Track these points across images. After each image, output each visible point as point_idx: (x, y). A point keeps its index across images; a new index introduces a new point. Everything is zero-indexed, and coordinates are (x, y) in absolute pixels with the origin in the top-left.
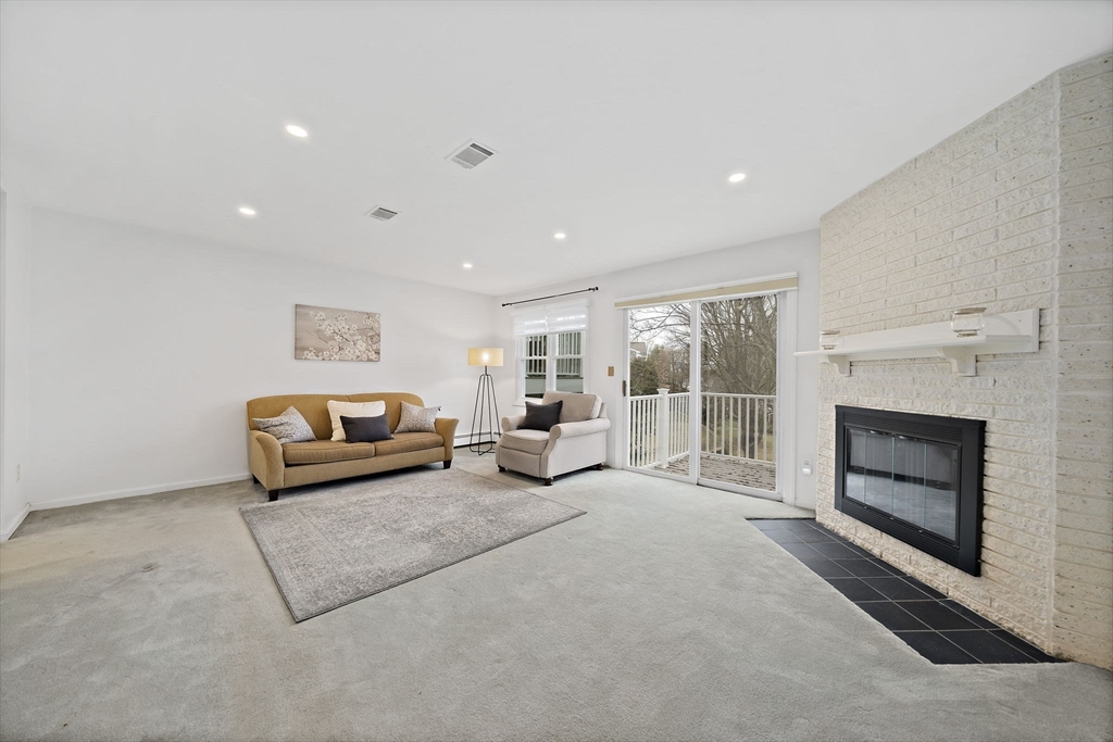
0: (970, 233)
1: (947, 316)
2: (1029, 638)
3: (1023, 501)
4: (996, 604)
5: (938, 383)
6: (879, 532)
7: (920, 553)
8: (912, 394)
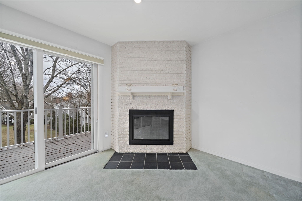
0: (170, 66)
1: (165, 85)
2: (182, 152)
3: (180, 125)
4: (176, 149)
5: (163, 102)
6: (146, 145)
7: (158, 146)
8: (155, 105)
